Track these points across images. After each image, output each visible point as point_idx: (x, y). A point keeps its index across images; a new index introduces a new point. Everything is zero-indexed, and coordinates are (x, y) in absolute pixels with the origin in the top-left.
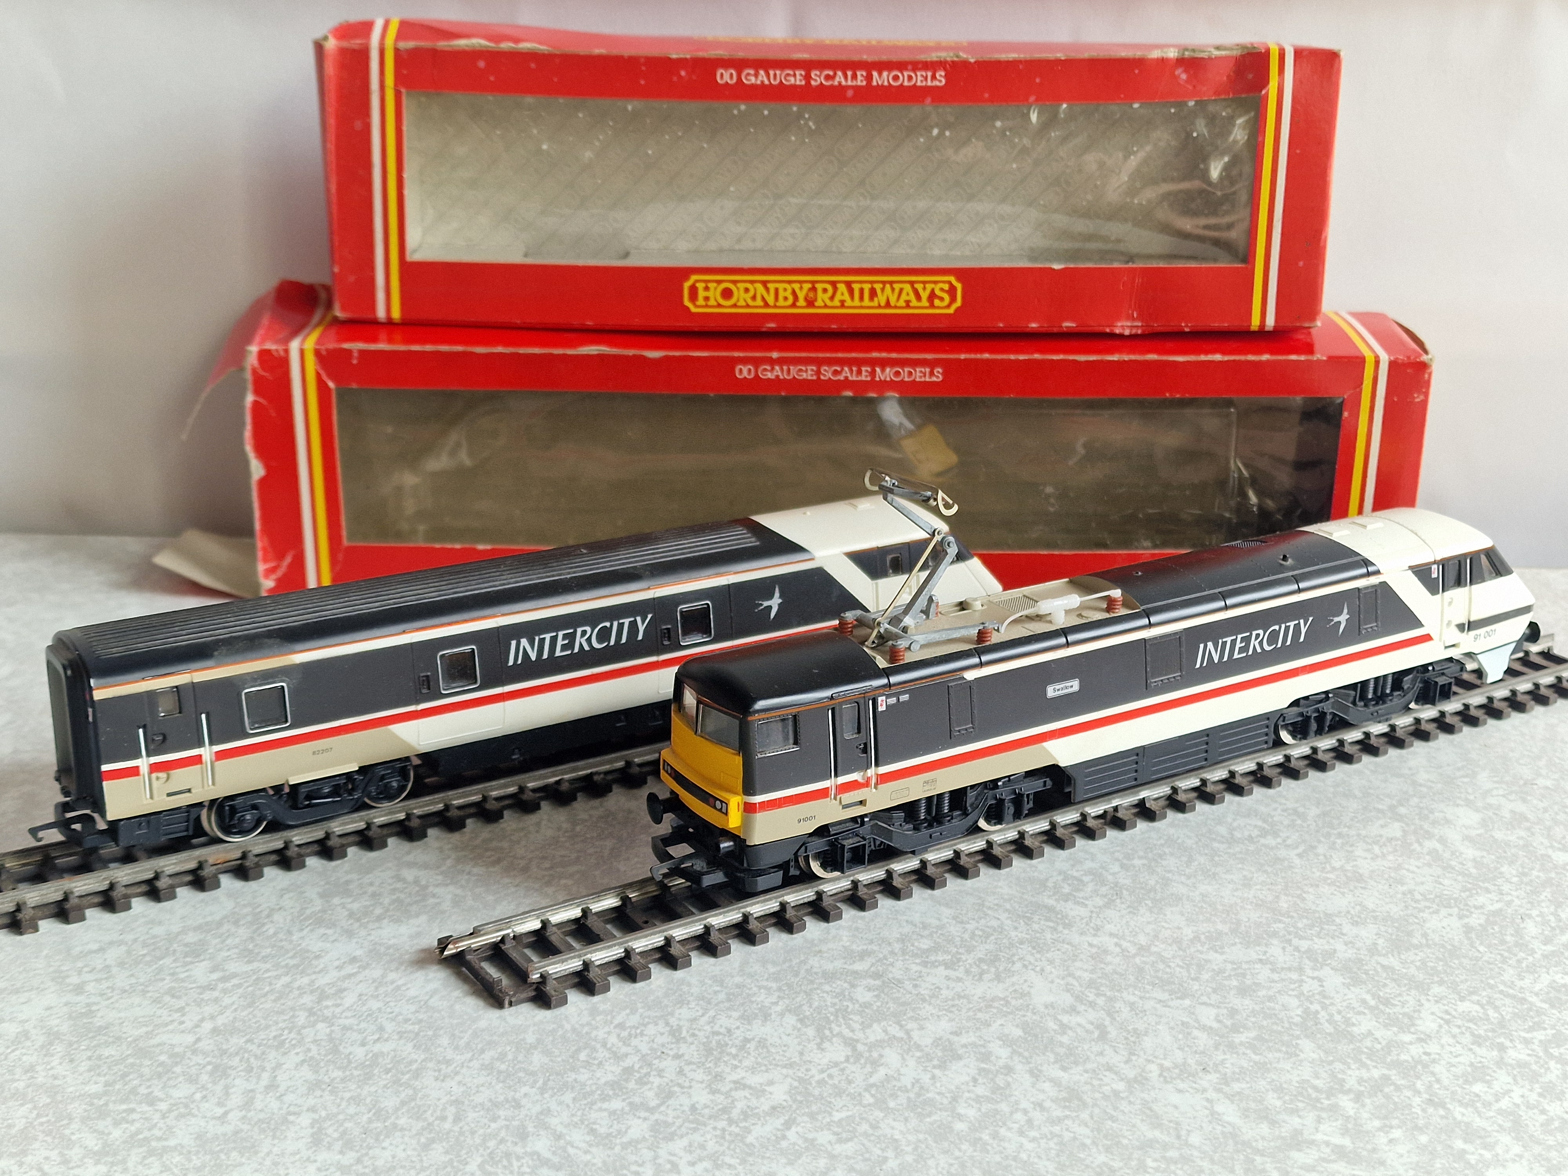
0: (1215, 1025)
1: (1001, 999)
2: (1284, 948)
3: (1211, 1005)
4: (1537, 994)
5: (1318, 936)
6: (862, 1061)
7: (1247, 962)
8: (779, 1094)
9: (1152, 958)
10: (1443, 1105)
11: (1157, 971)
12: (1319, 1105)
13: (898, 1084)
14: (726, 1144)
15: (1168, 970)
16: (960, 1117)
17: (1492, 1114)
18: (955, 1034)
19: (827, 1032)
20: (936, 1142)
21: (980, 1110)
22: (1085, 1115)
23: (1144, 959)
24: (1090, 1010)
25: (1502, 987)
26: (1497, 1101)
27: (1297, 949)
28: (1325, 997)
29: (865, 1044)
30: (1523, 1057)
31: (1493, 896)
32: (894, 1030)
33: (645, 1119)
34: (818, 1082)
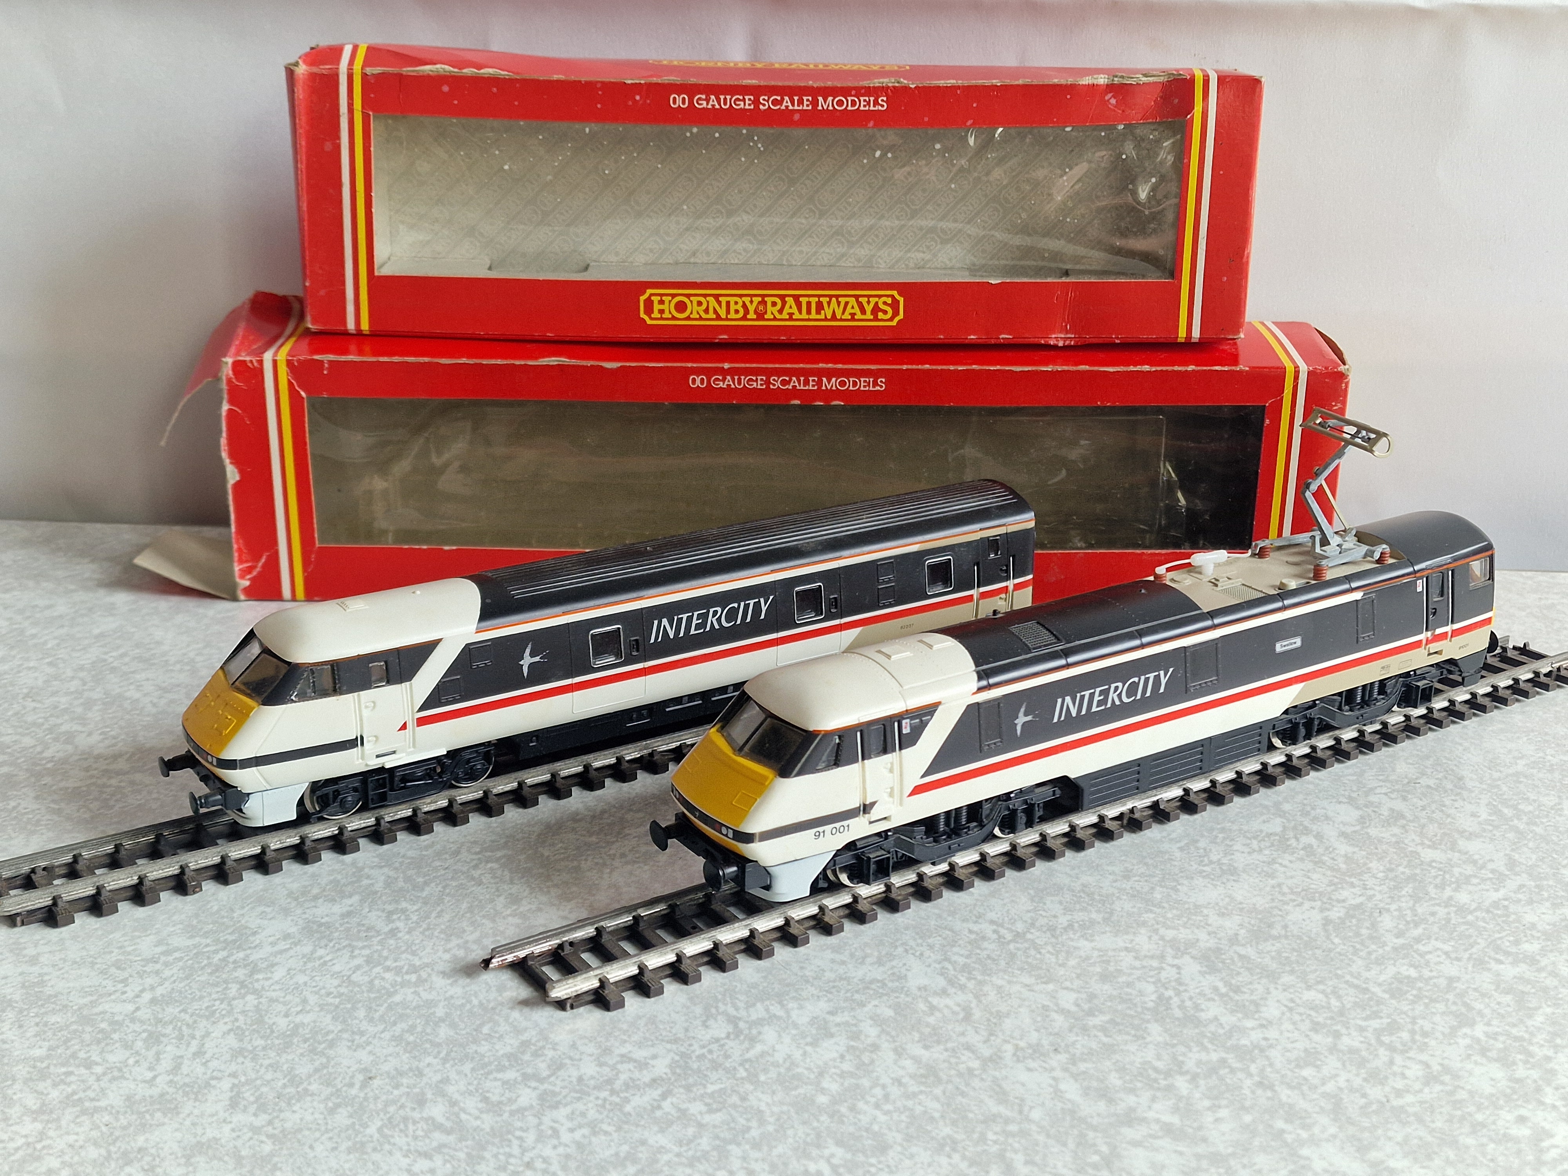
0: (1074, 1009)
1: (878, 981)
2: (1150, 937)
3: (1072, 990)
4: (1380, 985)
5: (1185, 926)
6: (742, 1038)
7: (1114, 950)
8: (661, 1067)
9: (1026, 945)
10: (1271, 1087)
11: (1028, 957)
12: (1156, 1085)
13: (771, 1059)
14: (605, 1113)
15: (1038, 956)
16: (823, 1091)
17: (1315, 1096)
18: (830, 1013)
19: (713, 1010)
20: (797, 1113)
21: (842, 1084)
22: (938, 1091)
23: (1018, 945)
24: (959, 993)
25: (1348, 977)
26: (1323, 1084)
27: (1162, 938)
28: (1181, 984)
29: (747, 1022)
30: (1356, 1044)
31: (1356, 890)
32: (776, 1010)
33: (535, 1088)
34: (698, 1057)
